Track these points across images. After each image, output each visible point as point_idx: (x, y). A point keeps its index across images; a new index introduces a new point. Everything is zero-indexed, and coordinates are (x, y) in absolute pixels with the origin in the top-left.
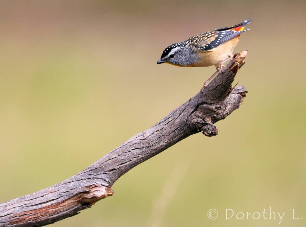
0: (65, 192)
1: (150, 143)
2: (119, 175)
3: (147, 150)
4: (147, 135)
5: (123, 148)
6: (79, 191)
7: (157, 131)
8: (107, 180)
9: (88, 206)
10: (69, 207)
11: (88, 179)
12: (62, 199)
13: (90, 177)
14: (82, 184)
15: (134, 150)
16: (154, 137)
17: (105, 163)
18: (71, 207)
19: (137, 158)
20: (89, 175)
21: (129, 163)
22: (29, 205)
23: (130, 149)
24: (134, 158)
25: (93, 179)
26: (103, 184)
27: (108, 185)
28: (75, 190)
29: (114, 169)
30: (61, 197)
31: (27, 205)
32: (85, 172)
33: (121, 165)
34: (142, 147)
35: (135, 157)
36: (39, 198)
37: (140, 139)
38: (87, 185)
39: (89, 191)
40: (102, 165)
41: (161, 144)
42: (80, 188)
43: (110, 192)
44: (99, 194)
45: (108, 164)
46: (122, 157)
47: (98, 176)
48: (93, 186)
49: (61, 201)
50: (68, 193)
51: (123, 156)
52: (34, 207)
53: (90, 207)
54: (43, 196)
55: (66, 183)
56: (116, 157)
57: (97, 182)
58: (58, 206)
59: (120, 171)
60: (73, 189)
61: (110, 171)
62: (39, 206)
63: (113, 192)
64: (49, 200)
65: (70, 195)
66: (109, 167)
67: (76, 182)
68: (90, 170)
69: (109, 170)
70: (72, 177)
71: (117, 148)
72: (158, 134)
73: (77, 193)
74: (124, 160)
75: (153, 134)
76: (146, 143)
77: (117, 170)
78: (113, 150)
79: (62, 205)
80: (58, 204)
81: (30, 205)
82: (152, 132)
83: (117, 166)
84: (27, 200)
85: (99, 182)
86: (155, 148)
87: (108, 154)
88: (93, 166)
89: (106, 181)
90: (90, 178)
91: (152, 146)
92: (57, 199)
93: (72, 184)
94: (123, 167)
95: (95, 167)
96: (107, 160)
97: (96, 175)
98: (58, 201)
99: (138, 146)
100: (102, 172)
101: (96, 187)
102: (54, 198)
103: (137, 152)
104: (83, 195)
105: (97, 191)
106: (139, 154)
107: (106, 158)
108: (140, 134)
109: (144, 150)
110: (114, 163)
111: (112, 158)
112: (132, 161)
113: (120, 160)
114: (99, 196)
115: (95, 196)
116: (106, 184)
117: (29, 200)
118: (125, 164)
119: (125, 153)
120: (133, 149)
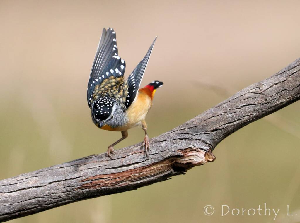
0: (153, 154)
1: (268, 99)
2: (225, 136)
3: (262, 107)
4: (264, 88)
5: (233, 103)
6: (171, 154)
7: (277, 84)
8: (208, 142)
9: (182, 172)
10: (157, 172)
11: (184, 139)
12: (150, 162)
13: (187, 136)
14: (176, 145)
15: (246, 107)
16: (272, 92)
17: (208, 120)
18: (160, 171)
19: (248, 117)
20: (186, 133)
21: (238, 122)
22: (106, 167)
23: (241, 105)
24: (245, 116)
25: (191, 139)
26: (202, 147)
27: (208, 148)
28: (166, 152)
29: (219, 129)
30: (148, 159)
31: (104, 167)
32: (182, 129)
33: (228, 125)
34: (257, 103)
35: (247, 115)
36: (120, 159)
37: (255, 93)
38: (183, 147)
39: (184, 155)
40: (204, 122)
41: (281, 101)
42: (173, 150)
43: (210, 158)
44: (196, 160)
45: (211, 122)
46: (230, 115)
47: (197, 137)
48: (190, 150)
49: (147, 165)
50: (157, 156)
51: (231, 113)
52: (113, 169)
53: (184, 174)
54: (125, 157)
55: (156, 142)
56: (222, 114)
57: (195, 145)
58: (143, 170)
59: (226, 132)
60: (163, 151)
61: (214, 131)
62: (119, 170)
63: (214, 159)
64: (132, 163)
65: (159, 158)
66: (212, 126)
67: (169, 142)
68: (188, 127)
69: (212, 129)
70: (165, 134)
71: (224, 102)
72: (278, 87)
73: (169, 156)
74: (231, 118)
75: (271, 87)
76: (262, 98)
77: (222, 130)
78: (220, 104)
79: (149, 169)
80: (144, 168)
81: (108, 167)
82: (271, 85)
83: (223, 125)
84: (105, 160)
85: (197, 145)
86: (273, 105)
87: (213, 108)
88: (193, 122)
89: (207, 144)
90: (186, 139)
91: (269, 102)
92: (143, 161)
93: (163, 144)
94: (230, 127)
95: (194, 124)
96: (211, 116)
97: (194, 135)
98: (144, 165)
99: (251, 101)
100: (202, 132)
101: (193, 150)
102: (139, 160)
103: (250, 109)
104: (177, 160)
105: (194, 156)
106: (252, 112)
107: (209, 114)
108: (255, 85)
109: (259, 107)
110: (219, 122)
111: (218, 115)
112: (242, 120)
113: (227, 118)
114: (196, 163)
115: (191, 162)
116: (206, 148)
117: (107, 161)
118: (233, 124)
119: (234, 109)
120: (244, 105)
